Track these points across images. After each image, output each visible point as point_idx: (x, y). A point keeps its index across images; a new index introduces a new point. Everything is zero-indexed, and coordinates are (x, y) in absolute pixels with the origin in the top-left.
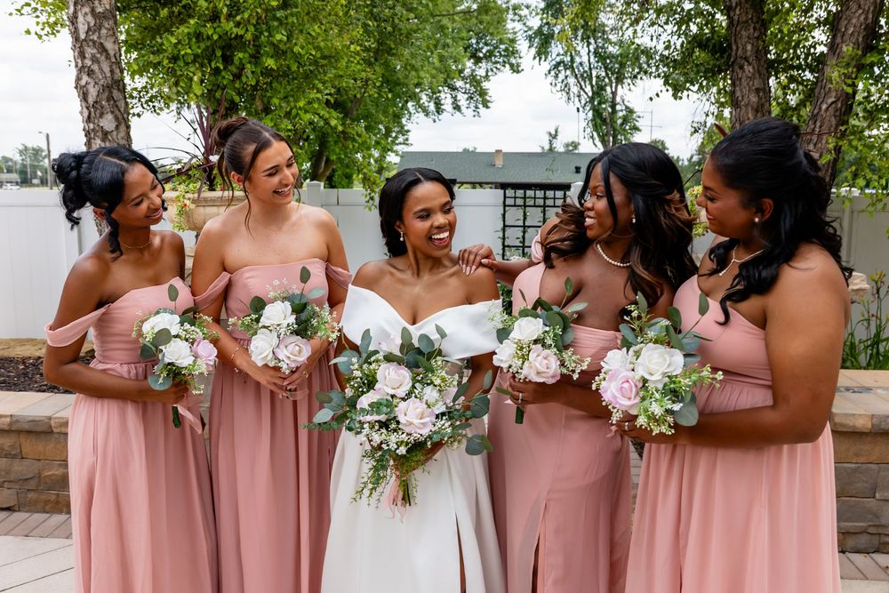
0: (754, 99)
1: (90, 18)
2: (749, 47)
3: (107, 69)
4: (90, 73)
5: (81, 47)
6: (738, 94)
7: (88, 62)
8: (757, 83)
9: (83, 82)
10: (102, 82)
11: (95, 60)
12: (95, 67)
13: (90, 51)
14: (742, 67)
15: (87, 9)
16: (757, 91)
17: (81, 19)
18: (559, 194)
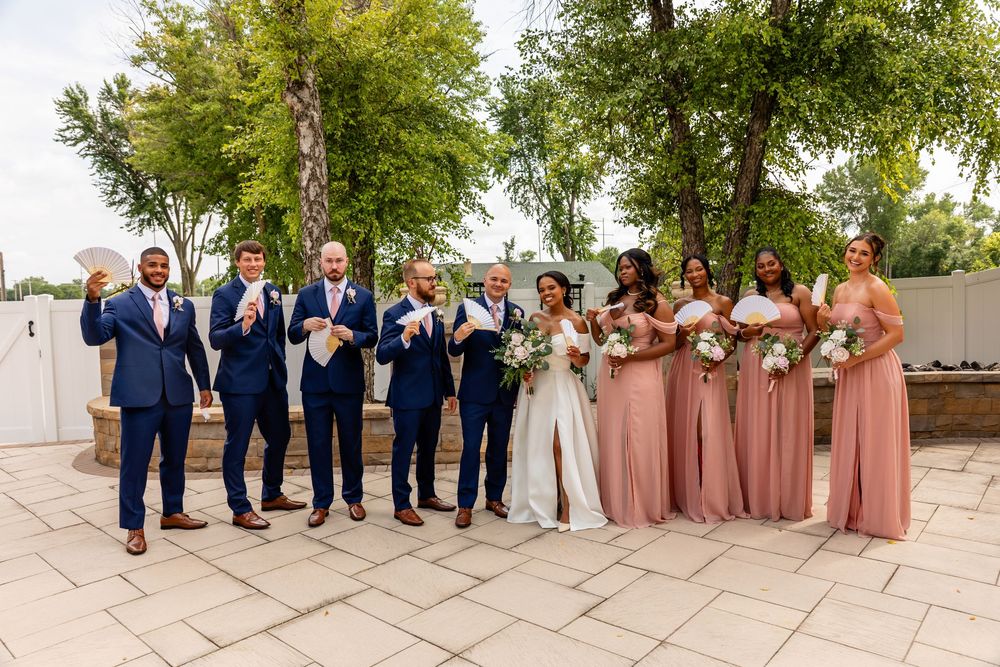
0: (694, 229)
1: (317, 188)
2: (689, 198)
3: (325, 218)
4: (315, 220)
5: (311, 205)
6: (685, 226)
7: (314, 214)
8: (695, 219)
9: (310, 226)
10: (323, 226)
11: (319, 213)
12: (319, 217)
13: (316, 208)
14: (686, 210)
15: (316, 183)
16: (696, 224)
17: (311, 188)
18: (577, 290)
